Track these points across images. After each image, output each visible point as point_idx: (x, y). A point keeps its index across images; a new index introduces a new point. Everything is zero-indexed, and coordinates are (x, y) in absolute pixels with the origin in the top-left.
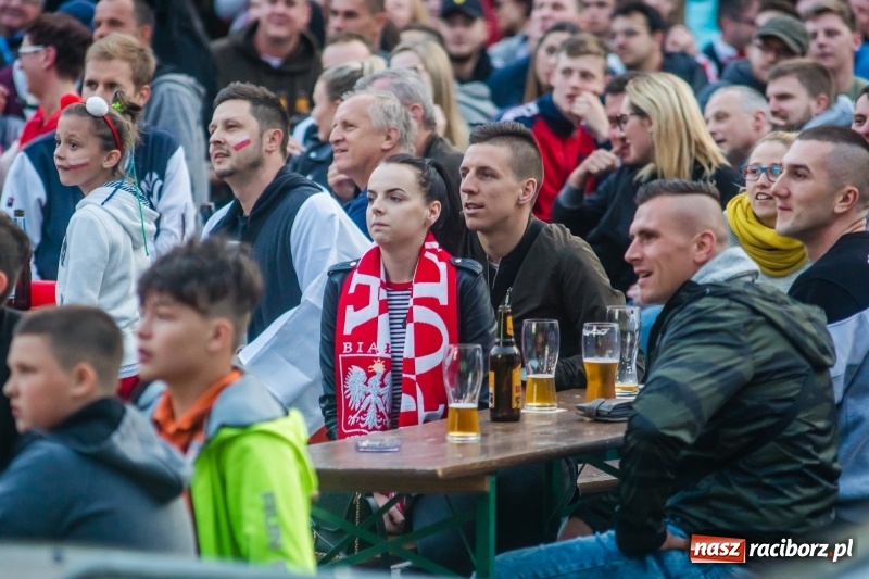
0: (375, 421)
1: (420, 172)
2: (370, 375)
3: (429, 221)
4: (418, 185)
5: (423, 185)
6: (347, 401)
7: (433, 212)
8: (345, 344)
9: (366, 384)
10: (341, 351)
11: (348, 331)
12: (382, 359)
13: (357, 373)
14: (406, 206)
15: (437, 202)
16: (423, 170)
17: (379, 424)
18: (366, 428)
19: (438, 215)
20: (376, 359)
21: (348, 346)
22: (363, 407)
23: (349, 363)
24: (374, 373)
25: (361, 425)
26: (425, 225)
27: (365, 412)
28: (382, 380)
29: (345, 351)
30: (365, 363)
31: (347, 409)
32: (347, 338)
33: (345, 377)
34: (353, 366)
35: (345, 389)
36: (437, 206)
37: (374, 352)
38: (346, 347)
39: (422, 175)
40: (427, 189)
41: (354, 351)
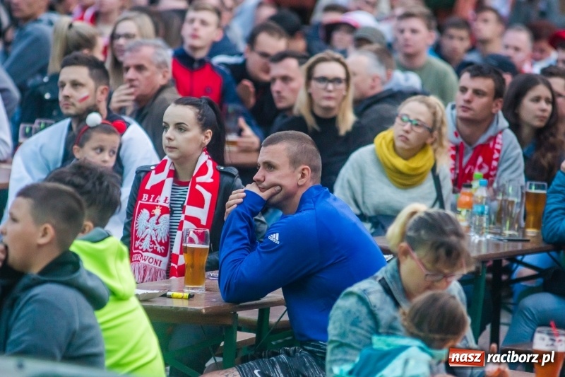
0: (148, 246)
1: (198, 111)
2: (152, 216)
3: (204, 144)
4: (197, 121)
5: (200, 120)
6: (136, 231)
7: (207, 137)
8: (144, 195)
9: (148, 221)
10: (141, 199)
11: (148, 187)
12: (160, 206)
13: (145, 212)
14: (188, 135)
15: (209, 130)
16: (200, 109)
17: (150, 248)
18: (142, 250)
19: (210, 139)
20: (157, 206)
21: (145, 196)
22: (143, 236)
23: (143, 206)
24: (154, 215)
25: (140, 248)
26: (201, 146)
27: (143, 239)
28: (157, 220)
29: (143, 199)
30: (151, 208)
31: (136, 236)
32: (147, 192)
33: (138, 215)
34: (144, 210)
35: (136, 223)
36: (209, 132)
37: (158, 201)
38: (144, 197)
39: (199, 113)
40: (202, 122)
41: (148, 201)
